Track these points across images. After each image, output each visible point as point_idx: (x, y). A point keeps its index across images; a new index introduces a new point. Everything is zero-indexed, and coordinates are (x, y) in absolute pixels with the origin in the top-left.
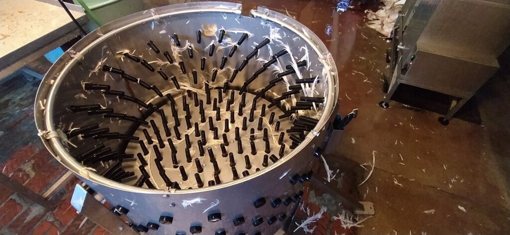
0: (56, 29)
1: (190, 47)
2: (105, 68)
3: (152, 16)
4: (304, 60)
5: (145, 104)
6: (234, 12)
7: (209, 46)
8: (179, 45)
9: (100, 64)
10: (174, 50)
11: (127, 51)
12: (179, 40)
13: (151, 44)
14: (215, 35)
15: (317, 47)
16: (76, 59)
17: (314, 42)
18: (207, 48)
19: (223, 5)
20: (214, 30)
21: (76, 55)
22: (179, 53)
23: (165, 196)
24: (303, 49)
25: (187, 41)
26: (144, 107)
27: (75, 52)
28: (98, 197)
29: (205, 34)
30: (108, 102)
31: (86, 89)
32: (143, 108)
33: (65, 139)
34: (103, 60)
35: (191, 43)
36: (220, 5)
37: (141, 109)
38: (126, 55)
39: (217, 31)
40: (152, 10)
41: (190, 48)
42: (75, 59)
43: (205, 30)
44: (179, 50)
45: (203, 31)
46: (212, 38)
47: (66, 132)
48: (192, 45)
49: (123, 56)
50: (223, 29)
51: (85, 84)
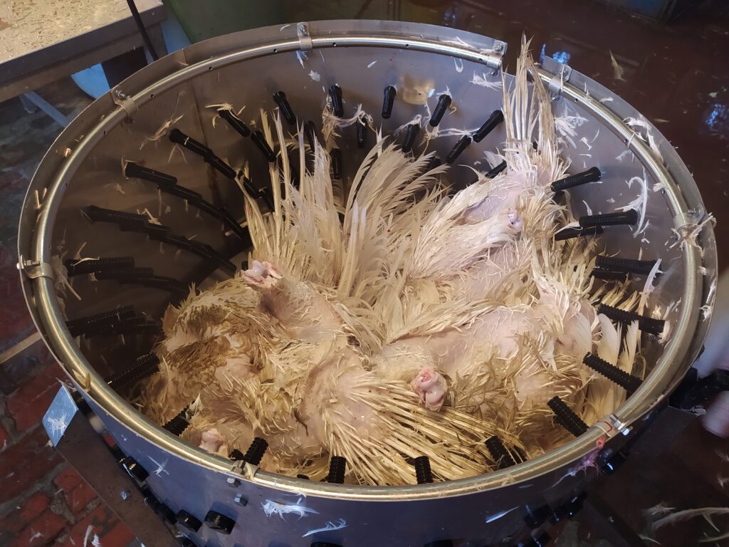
0: (100, 27)
1: (364, 120)
2: (176, 136)
3: (296, 38)
4: (632, 210)
5: (238, 225)
6: (484, 58)
7: (406, 125)
8: (340, 112)
9: (167, 125)
10: (328, 120)
11: (227, 107)
12: (344, 102)
13: (281, 99)
14: (427, 105)
15: (675, 191)
16: (123, 110)
17: (671, 174)
18: (402, 127)
19: (462, 38)
20: (428, 93)
21: (125, 102)
22: (337, 129)
23: (231, 481)
24: (635, 181)
25: (360, 106)
26: (235, 230)
27: (123, 95)
28: (96, 423)
29: (405, 98)
30: (164, 208)
31: (127, 175)
32: (232, 232)
33: (63, 279)
34: (174, 119)
35: (367, 112)
36: (453, 36)
37: (227, 234)
38: (224, 114)
39: (434, 96)
40: (300, 25)
41: (364, 124)
42: (120, 110)
43: (406, 90)
44: (338, 124)
45: (402, 90)
46: (418, 109)
47: (68, 262)
48: (369, 118)
49: (218, 115)
50: (448, 93)
51: (129, 163)
